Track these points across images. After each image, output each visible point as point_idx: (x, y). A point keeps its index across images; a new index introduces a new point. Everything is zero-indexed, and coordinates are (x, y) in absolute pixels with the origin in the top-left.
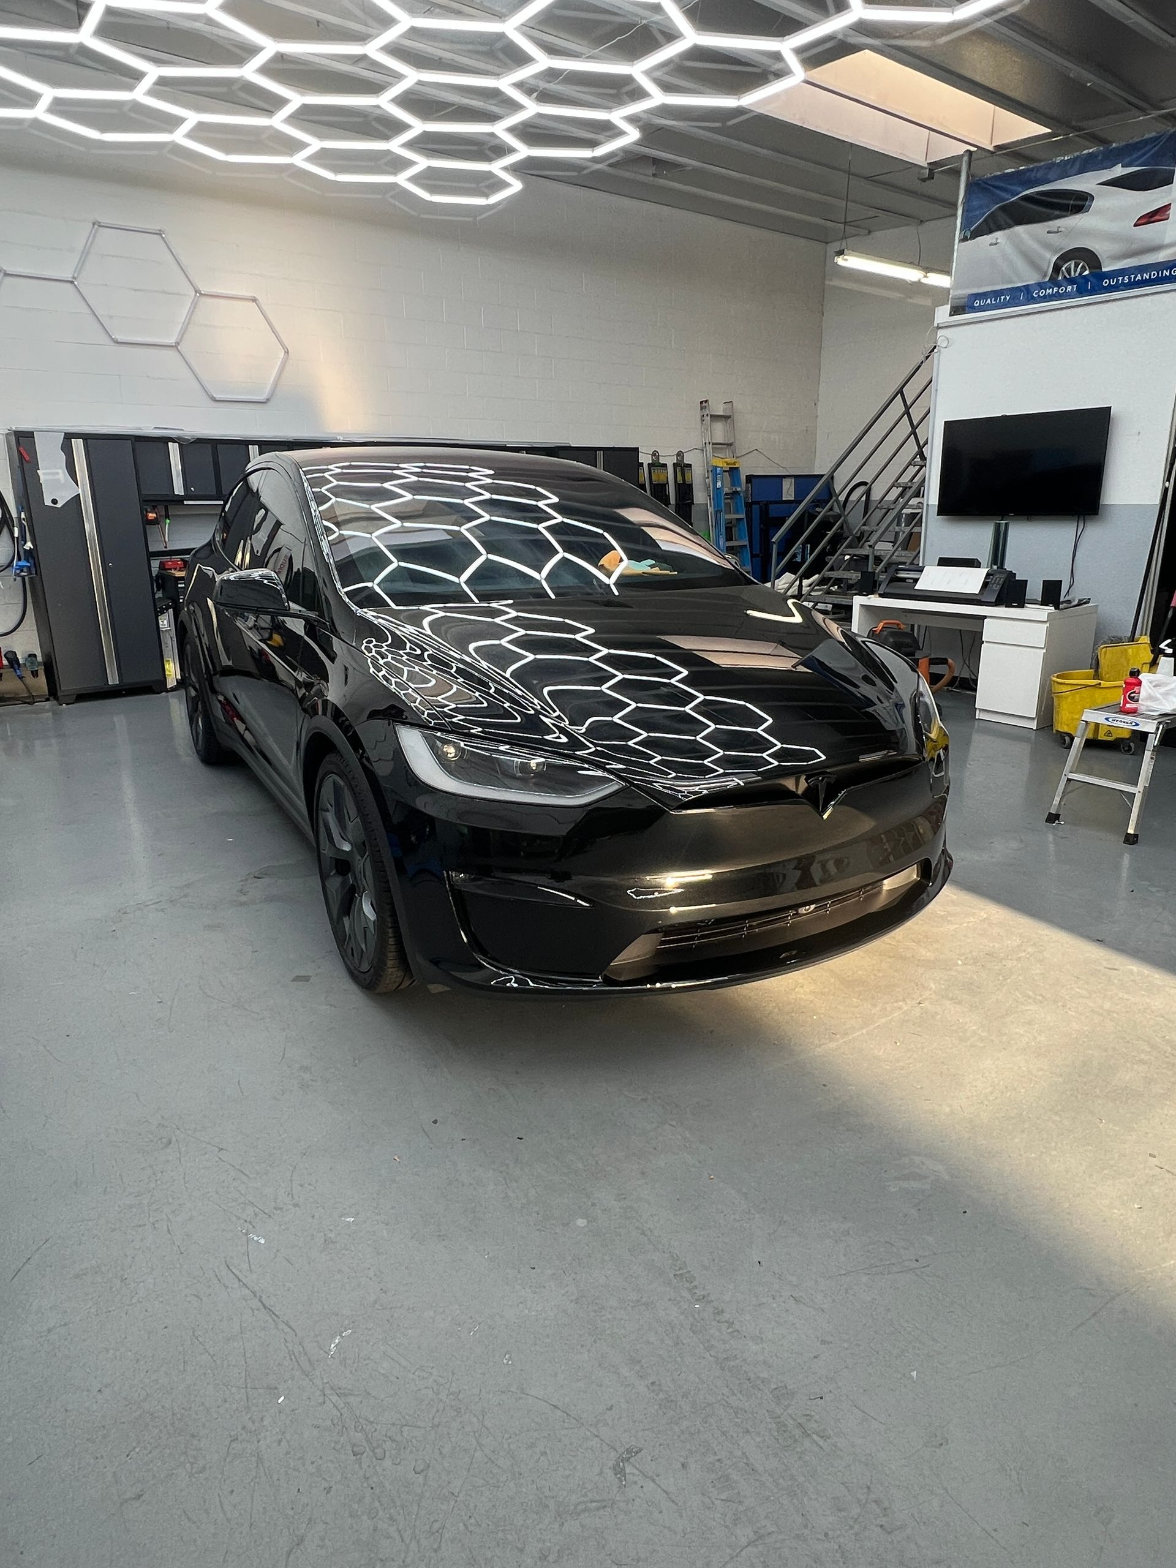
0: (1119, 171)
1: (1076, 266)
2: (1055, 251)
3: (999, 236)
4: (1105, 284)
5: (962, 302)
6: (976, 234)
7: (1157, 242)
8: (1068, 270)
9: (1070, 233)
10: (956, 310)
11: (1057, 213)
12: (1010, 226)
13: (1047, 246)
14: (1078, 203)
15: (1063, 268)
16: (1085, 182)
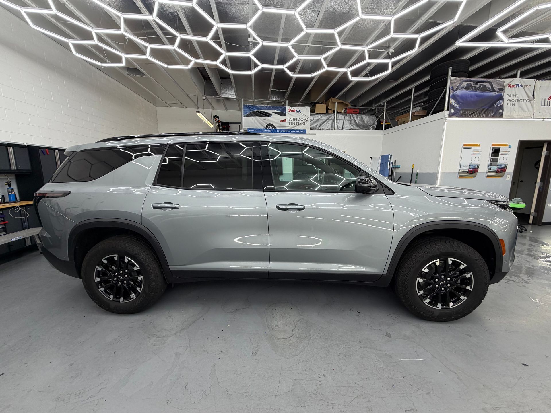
0: (275, 111)
1: (271, 127)
2: (266, 123)
3: (253, 118)
4: (277, 131)
6: (247, 116)
7: (285, 126)
8: (270, 127)
9: (268, 120)
11: (264, 116)
12: (255, 116)
13: (264, 122)
14: (269, 115)
15: (269, 127)
16: (270, 111)
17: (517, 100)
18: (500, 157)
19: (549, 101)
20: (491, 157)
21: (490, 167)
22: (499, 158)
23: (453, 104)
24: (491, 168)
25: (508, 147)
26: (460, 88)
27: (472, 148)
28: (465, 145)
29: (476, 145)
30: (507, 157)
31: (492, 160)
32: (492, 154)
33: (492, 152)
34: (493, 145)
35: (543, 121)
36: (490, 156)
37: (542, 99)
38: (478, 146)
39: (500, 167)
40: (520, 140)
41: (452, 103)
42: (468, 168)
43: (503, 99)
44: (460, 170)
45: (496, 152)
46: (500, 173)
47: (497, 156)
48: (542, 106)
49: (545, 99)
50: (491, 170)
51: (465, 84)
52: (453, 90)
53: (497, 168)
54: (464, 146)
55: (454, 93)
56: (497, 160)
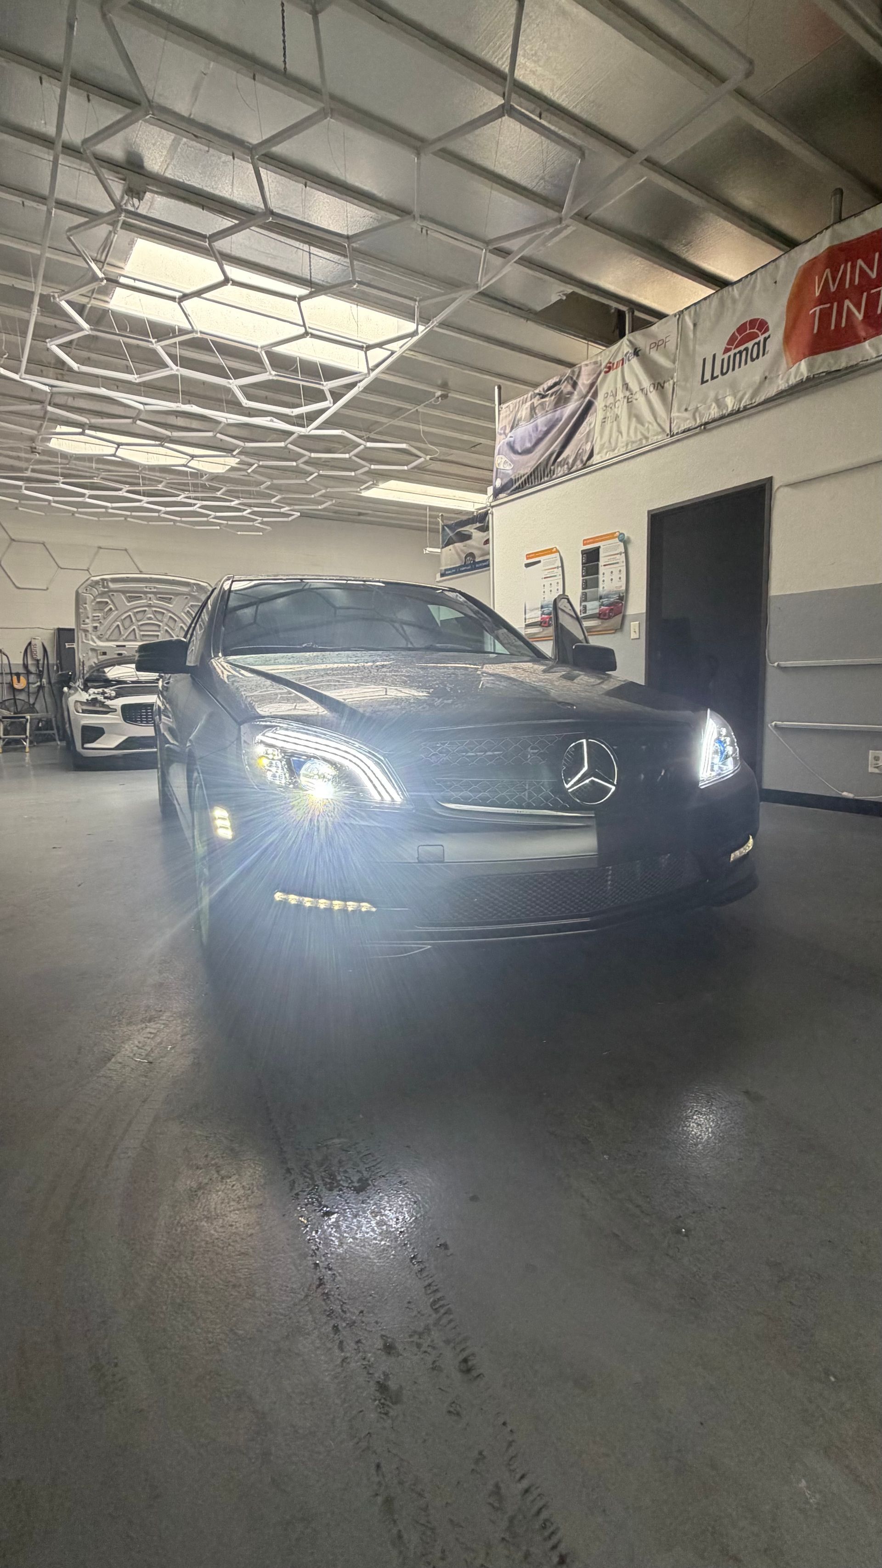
0: (478, 525)
1: (470, 559)
2: (464, 553)
3: (451, 547)
4: (477, 566)
5: (443, 572)
6: (446, 546)
8: (468, 561)
9: (469, 546)
10: (442, 575)
12: (454, 543)
13: (462, 551)
14: (469, 537)
16: (470, 529)
17: (626, 400)
18: (604, 574)
19: (726, 356)
20: (583, 576)
21: (584, 604)
22: (601, 576)
23: (501, 467)
24: (585, 607)
25: (617, 540)
26: (516, 422)
27: (539, 562)
28: (528, 556)
29: (550, 551)
30: (619, 568)
31: (586, 585)
32: (583, 567)
33: (583, 564)
34: (585, 542)
37: (704, 360)
38: (555, 552)
39: (605, 601)
40: (649, 512)
41: (499, 464)
42: (540, 613)
44: (525, 619)
45: (591, 558)
46: (610, 618)
47: (596, 571)
48: (703, 382)
49: (714, 356)
50: (585, 612)
51: (524, 412)
52: (504, 433)
53: (600, 606)
54: (527, 559)
55: (508, 439)
56: (596, 584)
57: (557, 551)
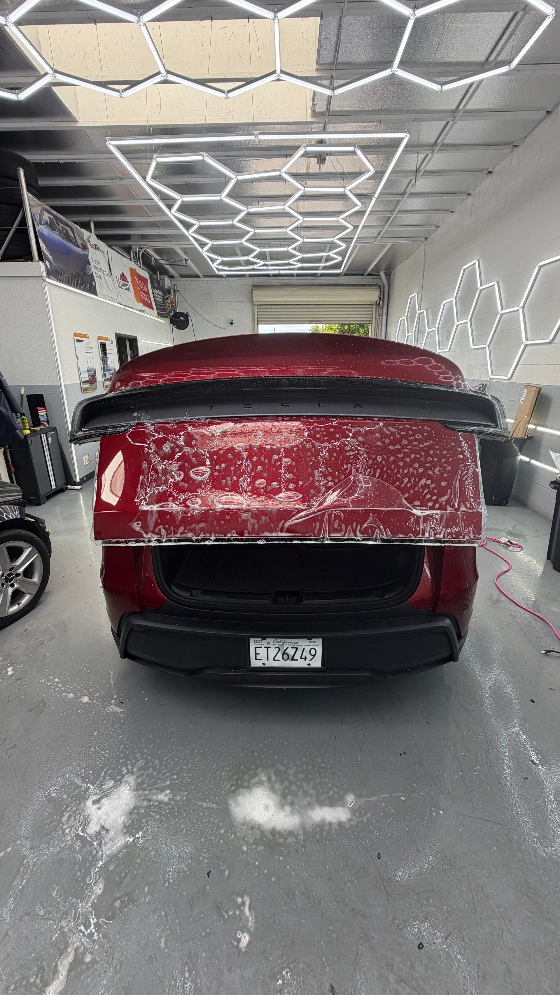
17: (101, 271)
19: (121, 281)
21: (104, 372)
22: (107, 358)
23: (45, 252)
25: (110, 342)
26: (43, 221)
27: (83, 341)
28: (76, 335)
29: (86, 336)
31: (103, 362)
32: (101, 353)
33: (101, 350)
34: (99, 338)
35: (125, 309)
36: (101, 356)
37: (117, 277)
39: (111, 372)
40: (116, 333)
41: (43, 248)
42: (87, 374)
43: (90, 264)
44: (81, 378)
45: (104, 349)
47: (106, 355)
48: (119, 287)
50: (106, 377)
51: (47, 217)
53: (110, 374)
55: (39, 228)
56: (107, 362)
57: (88, 338)
